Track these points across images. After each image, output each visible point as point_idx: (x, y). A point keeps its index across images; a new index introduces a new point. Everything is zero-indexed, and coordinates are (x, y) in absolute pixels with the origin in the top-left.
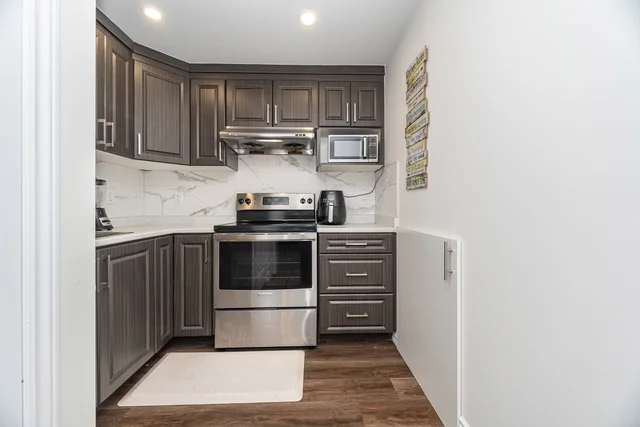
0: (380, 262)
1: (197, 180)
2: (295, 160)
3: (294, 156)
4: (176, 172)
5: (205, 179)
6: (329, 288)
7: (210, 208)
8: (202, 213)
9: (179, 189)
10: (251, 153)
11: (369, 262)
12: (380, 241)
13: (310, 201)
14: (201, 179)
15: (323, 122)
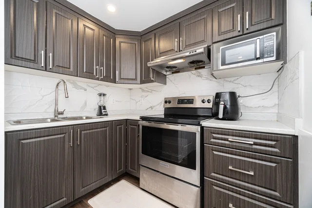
0: (274, 165)
1: (148, 91)
2: (200, 73)
3: (200, 70)
4: (141, 88)
5: (151, 91)
6: (213, 174)
7: (154, 106)
8: (150, 109)
9: (142, 97)
10: (173, 73)
11: (257, 161)
12: (273, 143)
13: (209, 101)
14: (150, 91)
15: (216, 39)
